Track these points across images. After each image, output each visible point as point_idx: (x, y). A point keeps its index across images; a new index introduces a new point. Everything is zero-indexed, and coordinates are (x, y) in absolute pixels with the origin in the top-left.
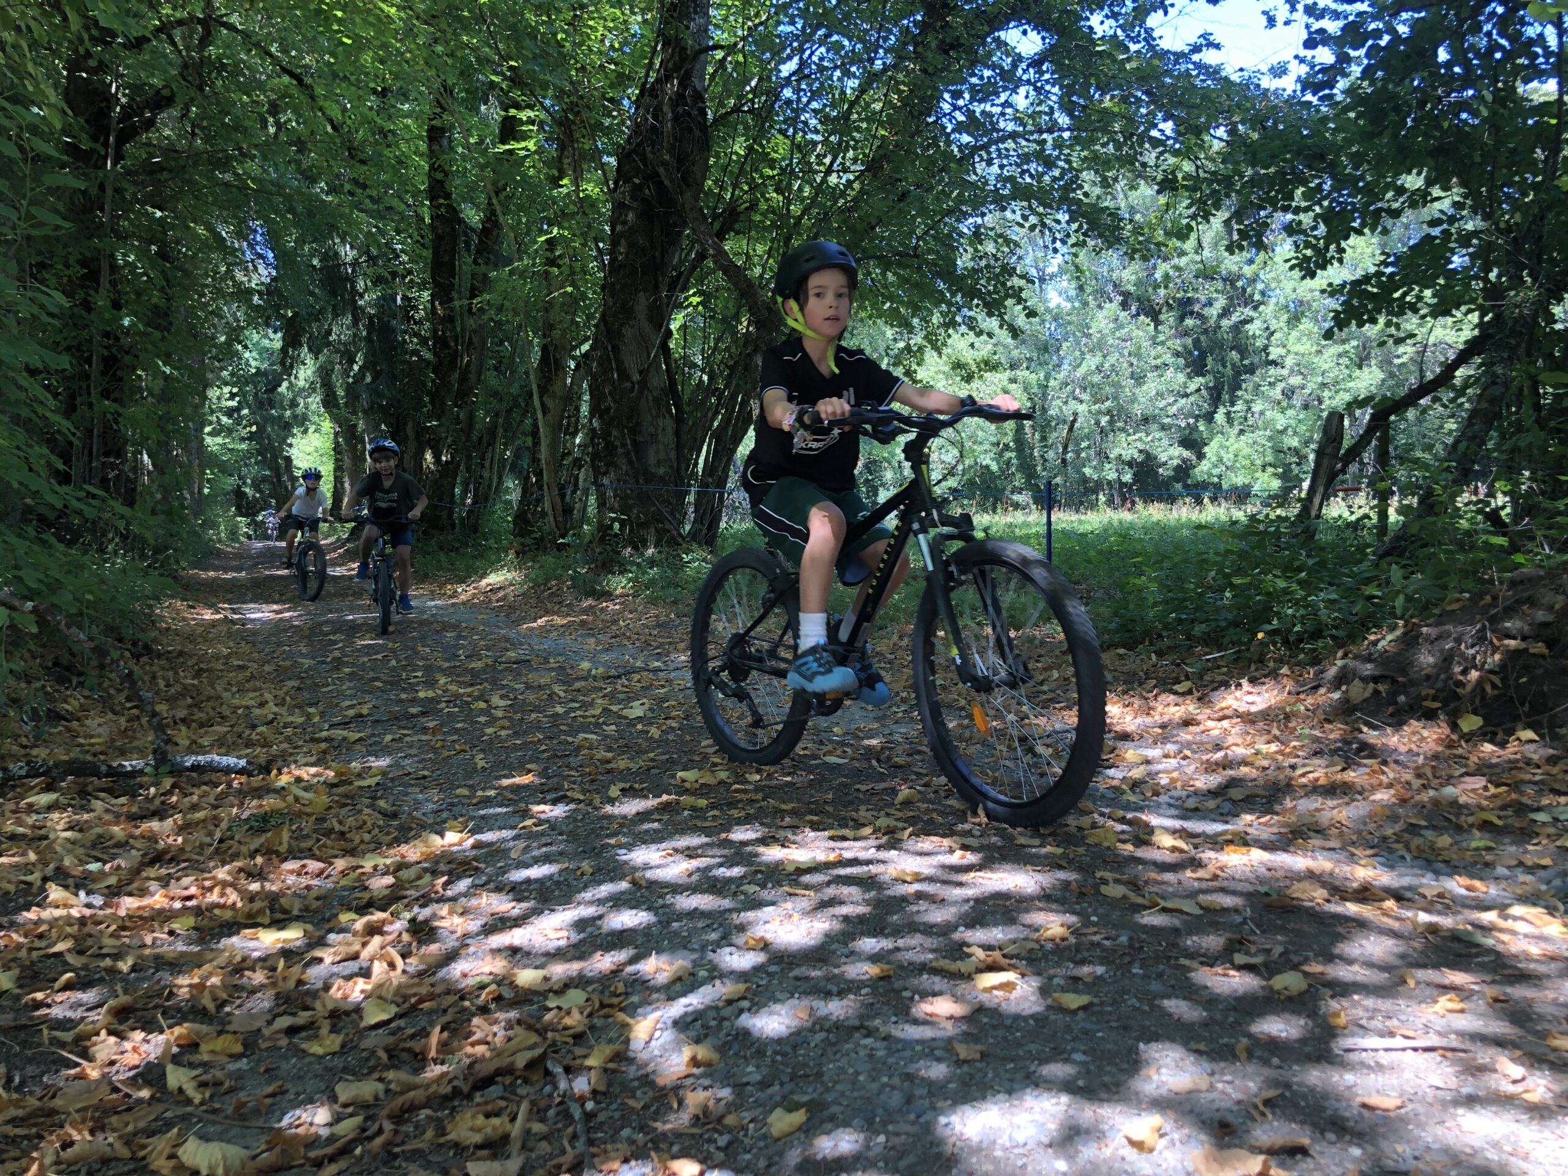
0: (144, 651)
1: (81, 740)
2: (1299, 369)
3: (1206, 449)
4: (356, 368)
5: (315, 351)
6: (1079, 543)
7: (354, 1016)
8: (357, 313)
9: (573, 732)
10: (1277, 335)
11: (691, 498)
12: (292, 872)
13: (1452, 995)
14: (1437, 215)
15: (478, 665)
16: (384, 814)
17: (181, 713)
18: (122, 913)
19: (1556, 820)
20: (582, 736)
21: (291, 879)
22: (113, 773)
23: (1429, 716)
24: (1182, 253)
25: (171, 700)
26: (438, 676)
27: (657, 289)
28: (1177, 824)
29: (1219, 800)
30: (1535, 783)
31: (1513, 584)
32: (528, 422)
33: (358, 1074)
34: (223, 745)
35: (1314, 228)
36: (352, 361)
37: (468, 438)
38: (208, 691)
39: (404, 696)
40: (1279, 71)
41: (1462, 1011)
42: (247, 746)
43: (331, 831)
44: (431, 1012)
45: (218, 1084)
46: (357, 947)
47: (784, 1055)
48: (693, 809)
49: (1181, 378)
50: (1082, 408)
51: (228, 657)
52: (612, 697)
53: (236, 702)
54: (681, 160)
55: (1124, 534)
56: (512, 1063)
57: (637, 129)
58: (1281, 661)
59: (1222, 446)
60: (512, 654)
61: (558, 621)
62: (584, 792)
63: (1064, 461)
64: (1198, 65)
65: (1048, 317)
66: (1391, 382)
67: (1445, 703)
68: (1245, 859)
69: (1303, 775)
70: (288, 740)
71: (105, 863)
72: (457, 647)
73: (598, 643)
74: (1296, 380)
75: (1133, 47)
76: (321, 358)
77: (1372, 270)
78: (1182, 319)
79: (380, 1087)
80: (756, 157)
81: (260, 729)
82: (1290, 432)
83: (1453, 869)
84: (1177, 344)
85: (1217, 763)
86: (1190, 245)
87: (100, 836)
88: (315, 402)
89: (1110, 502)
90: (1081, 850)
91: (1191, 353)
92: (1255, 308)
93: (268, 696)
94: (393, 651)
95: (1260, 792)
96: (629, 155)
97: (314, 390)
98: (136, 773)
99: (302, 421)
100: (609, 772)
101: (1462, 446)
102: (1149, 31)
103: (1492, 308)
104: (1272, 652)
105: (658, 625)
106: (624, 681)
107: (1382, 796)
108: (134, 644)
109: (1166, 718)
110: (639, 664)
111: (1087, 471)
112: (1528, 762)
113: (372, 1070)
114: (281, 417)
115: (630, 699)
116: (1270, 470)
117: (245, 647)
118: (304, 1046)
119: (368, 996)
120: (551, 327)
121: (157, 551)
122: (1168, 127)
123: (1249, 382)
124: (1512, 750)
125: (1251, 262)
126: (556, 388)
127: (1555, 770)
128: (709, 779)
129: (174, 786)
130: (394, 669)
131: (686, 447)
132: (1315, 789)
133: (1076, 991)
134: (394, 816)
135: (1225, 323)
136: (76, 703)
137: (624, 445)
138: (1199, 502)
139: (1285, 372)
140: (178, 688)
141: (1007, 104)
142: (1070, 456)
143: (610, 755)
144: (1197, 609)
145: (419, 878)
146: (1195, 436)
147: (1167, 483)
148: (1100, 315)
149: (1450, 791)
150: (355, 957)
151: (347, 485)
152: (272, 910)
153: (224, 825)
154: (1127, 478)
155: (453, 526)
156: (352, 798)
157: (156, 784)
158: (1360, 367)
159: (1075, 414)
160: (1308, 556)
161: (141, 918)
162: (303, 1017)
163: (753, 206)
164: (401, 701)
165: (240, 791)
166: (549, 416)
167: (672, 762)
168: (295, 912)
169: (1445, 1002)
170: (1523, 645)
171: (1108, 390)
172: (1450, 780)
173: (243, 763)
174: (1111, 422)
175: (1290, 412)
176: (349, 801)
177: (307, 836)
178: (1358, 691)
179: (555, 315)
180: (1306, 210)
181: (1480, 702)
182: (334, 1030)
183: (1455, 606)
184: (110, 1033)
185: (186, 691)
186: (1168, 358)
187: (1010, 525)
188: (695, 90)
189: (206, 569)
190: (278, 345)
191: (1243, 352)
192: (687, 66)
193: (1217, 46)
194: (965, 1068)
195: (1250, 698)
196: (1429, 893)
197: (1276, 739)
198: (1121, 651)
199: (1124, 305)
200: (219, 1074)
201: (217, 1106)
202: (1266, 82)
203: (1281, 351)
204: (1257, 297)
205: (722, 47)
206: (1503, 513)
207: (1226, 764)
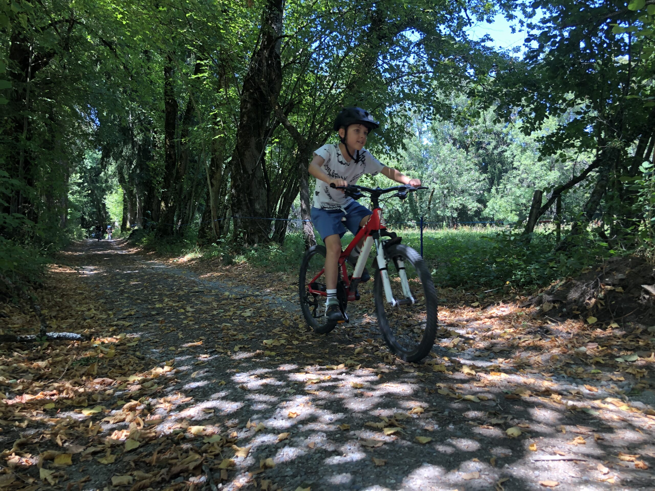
0: (39, 287)
1: (10, 326)
2: (526, 171)
3: (488, 204)
4: (133, 166)
5: (116, 160)
6: (435, 242)
7: (121, 447)
8: (134, 144)
9: (220, 323)
10: (517, 157)
11: (273, 222)
12: (98, 383)
13: (580, 437)
14: (580, 110)
15: (181, 293)
16: (138, 358)
17: (54, 314)
18: (24, 401)
19: (626, 361)
20: (224, 324)
21: (98, 387)
22: (22, 340)
23: (575, 317)
24: (478, 124)
25: (50, 308)
26: (164, 298)
27: (259, 135)
28: (471, 362)
29: (489, 352)
30: (618, 345)
31: (610, 262)
32: (206, 190)
33: (122, 473)
34: (71, 328)
35: (530, 114)
36: (131, 164)
37: (180, 197)
38: (67, 304)
39: (149, 307)
40: (517, 50)
41: (584, 443)
42: (82, 328)
43: (116, 365)
44: (155, 444)
45: (62, 476)
46: (124, 416)
47: (303, 463)
48: (270, 356)
49: (477, 174)
50: (436, 186)
51: (75, 289)
52: (237, 307)
53: (78, 309)
54: (270, 82)
55: (453, 239)
56: (188, 467)
57: (252, 69)
58: (516, 294)
59: (494, 202)
60: (196, 289)
61: (216, 274)
62: (224, 349)
63: (429, 208)
64: (483, 47)
65: (423, 149)
66: (563, 177)
67: (582, 312)
68: (499, 377)
69: (524, 342)
70: (100, 325)
71: (17, 379)
72: (173, 285)
73: (233, 284)
74: (524, 176)
75: (457, 39)
76: (119, 162)
77: (555, 131)
78: (478, 150)
79: (131, 478)
80: (301, 81)
81: (88, 321)
82: (522, 197)
83: (584, 382)
84: (476, 160)
85: (488, 337)
86: (481, 120)
87: (16, 368)
88: (115, 181)
89: (448, 226)
90: (431, 374)
91: (481, 164)
92: (508, 146)
93: (92, 306)
94: (146, 287)
95: (506, 348)
96: (248, 80)
97: (115, 176)
98: (32, 340)
99: (110, 188)
100: (235, 340)
101: (589, 205)
102: (464, 32)
103: (602, 149)
104: (513, 290)
105: (259, 276)
106: (243, 300)
107: (555, 351)
108: (35, 284)
109: (468, 317)
110: (250, 293)
111: (439, 212)
112: (615, 337)
113: (128, 471)
114: (101, 186)
115: (245, 308)
116: (514, 212)
117: (83, 285)
118: (99, 460)
119: (128, 437)
120: (215, 151)
121: (46, 243)
122: (472, 71)
123: (505, 176)
124: (608, 332)
125: (506, 127)
126: (217, 176)
127: (627, 340)
128: (277, 343)
129: (49, 346)
130: (146, 295)
131: (272, 202)
132: (528, 348)
133: (426, 435)
134: (143, 359)
135: (496, 152)
136: (8, 310)
137: (245, 200)
138: (485, 225)
139: (520, 172)
140: (53, 303)
141: (405, 61)
142: (431, 206)
143: (235, 333)
144: (482, 271)
145: (152, 386)
146: (483, 198)
147: (471, 218)
148: (444, 148)
149: (583, 349)
150: (124, 420)
151: (129, 216)
152: (89, 400)
153: (70, 363)
154: (455, 215)
155: (173, 233)
156: (125, 351)
157: (40, 345)
158: (551, 170)
159: (434, 189)
160: (527, 250)
161: (32, 404)
162: (99, 448)
163: (300, 102)
164: (148, 309)
165: (77, 348)
166: (214, 188)
167: (261, 336)
168: (99, 401)
169: (577, 440)
170: (613, 288)
171: (447, 179)
172: (584, 344)
173: (79, 336)
174: (449, 192)
175: (522, 189)
176: (124, 352)
177: (106, 368)
178: (547, 307)
179: (217, 146)
180: (527, 106)
181: (595, 311)
182: (112, 453)
183: (586, 272)
184: (16, 454)
185: (56, 304)
186: (472, 166)
187: (407, 235)
188: (276, 54)
189: (68, 251)
190: (100, 156)
191: (503, 164)
192: (273, 44)
193: (491, 40)
194: (378, 469)
195: (503, 309)
196: (573, 392)
197: (513, 326)
198: (451, 288)
199: (454, 144)
200: (62, 472)
201: (61, 486)
202: (511, 54)
203: (519, 164)
204: (508, 141)
205: (287, 36)
206: (606, 233)
207: (492, 337)
